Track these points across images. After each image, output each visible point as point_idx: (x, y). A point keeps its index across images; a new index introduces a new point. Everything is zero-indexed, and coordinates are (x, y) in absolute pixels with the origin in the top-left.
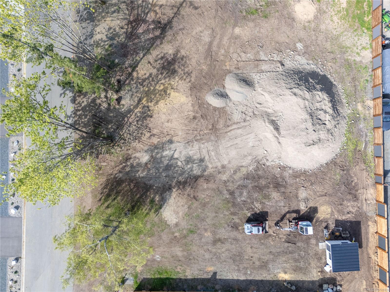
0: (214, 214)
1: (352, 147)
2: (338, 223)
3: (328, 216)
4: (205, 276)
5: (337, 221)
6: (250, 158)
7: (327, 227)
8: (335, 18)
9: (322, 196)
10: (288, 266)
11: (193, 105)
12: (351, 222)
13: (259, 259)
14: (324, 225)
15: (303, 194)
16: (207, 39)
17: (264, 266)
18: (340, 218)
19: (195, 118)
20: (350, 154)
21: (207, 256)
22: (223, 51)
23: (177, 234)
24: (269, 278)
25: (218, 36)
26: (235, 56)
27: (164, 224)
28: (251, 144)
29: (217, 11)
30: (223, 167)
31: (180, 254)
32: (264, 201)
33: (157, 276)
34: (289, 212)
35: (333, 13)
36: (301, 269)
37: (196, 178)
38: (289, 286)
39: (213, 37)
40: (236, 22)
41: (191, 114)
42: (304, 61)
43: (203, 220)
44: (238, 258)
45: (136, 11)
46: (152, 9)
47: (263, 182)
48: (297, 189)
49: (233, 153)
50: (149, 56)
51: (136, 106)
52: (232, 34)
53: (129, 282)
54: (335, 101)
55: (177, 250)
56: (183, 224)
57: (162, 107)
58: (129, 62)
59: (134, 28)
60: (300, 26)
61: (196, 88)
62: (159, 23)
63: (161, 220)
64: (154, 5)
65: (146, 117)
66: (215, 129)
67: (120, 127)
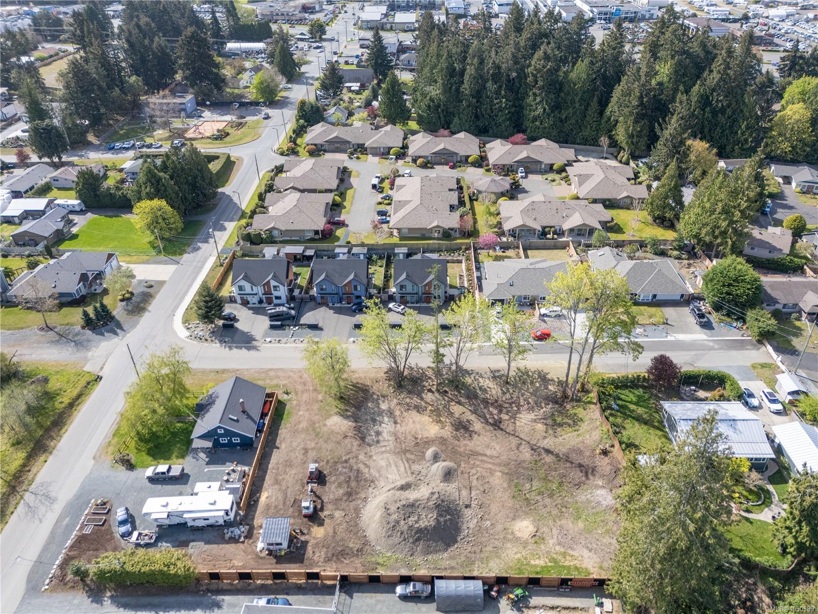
0: (329, 449)
1: (381, 561)
2: (305, 543)
3: (313, 535)
4: (278, 441)
5: (307, 542)
6: (377, 475)
7: (303, 533)
8: (519, 556)
9: (334, 529)
10: (273, 500)
11: (427, 438)
12: (304, 554)
13: (283, 479)
14: (305, 531)
15: (338, 514)
16: (488, 452)
17: (277, 482)
18: (309, 544)
19: (416, 438)
20: (373, 559)
21: (294, 444)
22: (478, 463)
23: (317, 425)
24: (266, 485)
25: (491, 461)
26: (474, 471)
27: (328, 416)
28: (390, 476)
29: (516, 461)
30: (371, 457)
31: (301, 426)
32: (336, 483)
33: (286, 412)
34: (322, 502)
35: (524, 554)
36: (268, 509)
37: (363, 439)
38: (255, 498)
39: (491, 457)
40: (507, 474)
41: (420, 437)
42: (471, 526)
43: (326, 442)
44: (289, 464)
45: (507, 405)
46: (511, 417)
47: (353, 484)
48: (343, 510)
49: (383, 463)
50: (469, 413)
51: (426, 403)
52: (495, 471)
53: (286, 397)
54: (429, 540)
55: (304, 425)
56: (325, 429)
57: (425, 419)
58: (463, 400)
59: (492, 404)
60: (508, 525)
61: (443, 441)
62: (500, 422)
63: (331, 415)
64: (515, 418)
65: (418, 409)
66: (405, 451)
67: (410, 392)
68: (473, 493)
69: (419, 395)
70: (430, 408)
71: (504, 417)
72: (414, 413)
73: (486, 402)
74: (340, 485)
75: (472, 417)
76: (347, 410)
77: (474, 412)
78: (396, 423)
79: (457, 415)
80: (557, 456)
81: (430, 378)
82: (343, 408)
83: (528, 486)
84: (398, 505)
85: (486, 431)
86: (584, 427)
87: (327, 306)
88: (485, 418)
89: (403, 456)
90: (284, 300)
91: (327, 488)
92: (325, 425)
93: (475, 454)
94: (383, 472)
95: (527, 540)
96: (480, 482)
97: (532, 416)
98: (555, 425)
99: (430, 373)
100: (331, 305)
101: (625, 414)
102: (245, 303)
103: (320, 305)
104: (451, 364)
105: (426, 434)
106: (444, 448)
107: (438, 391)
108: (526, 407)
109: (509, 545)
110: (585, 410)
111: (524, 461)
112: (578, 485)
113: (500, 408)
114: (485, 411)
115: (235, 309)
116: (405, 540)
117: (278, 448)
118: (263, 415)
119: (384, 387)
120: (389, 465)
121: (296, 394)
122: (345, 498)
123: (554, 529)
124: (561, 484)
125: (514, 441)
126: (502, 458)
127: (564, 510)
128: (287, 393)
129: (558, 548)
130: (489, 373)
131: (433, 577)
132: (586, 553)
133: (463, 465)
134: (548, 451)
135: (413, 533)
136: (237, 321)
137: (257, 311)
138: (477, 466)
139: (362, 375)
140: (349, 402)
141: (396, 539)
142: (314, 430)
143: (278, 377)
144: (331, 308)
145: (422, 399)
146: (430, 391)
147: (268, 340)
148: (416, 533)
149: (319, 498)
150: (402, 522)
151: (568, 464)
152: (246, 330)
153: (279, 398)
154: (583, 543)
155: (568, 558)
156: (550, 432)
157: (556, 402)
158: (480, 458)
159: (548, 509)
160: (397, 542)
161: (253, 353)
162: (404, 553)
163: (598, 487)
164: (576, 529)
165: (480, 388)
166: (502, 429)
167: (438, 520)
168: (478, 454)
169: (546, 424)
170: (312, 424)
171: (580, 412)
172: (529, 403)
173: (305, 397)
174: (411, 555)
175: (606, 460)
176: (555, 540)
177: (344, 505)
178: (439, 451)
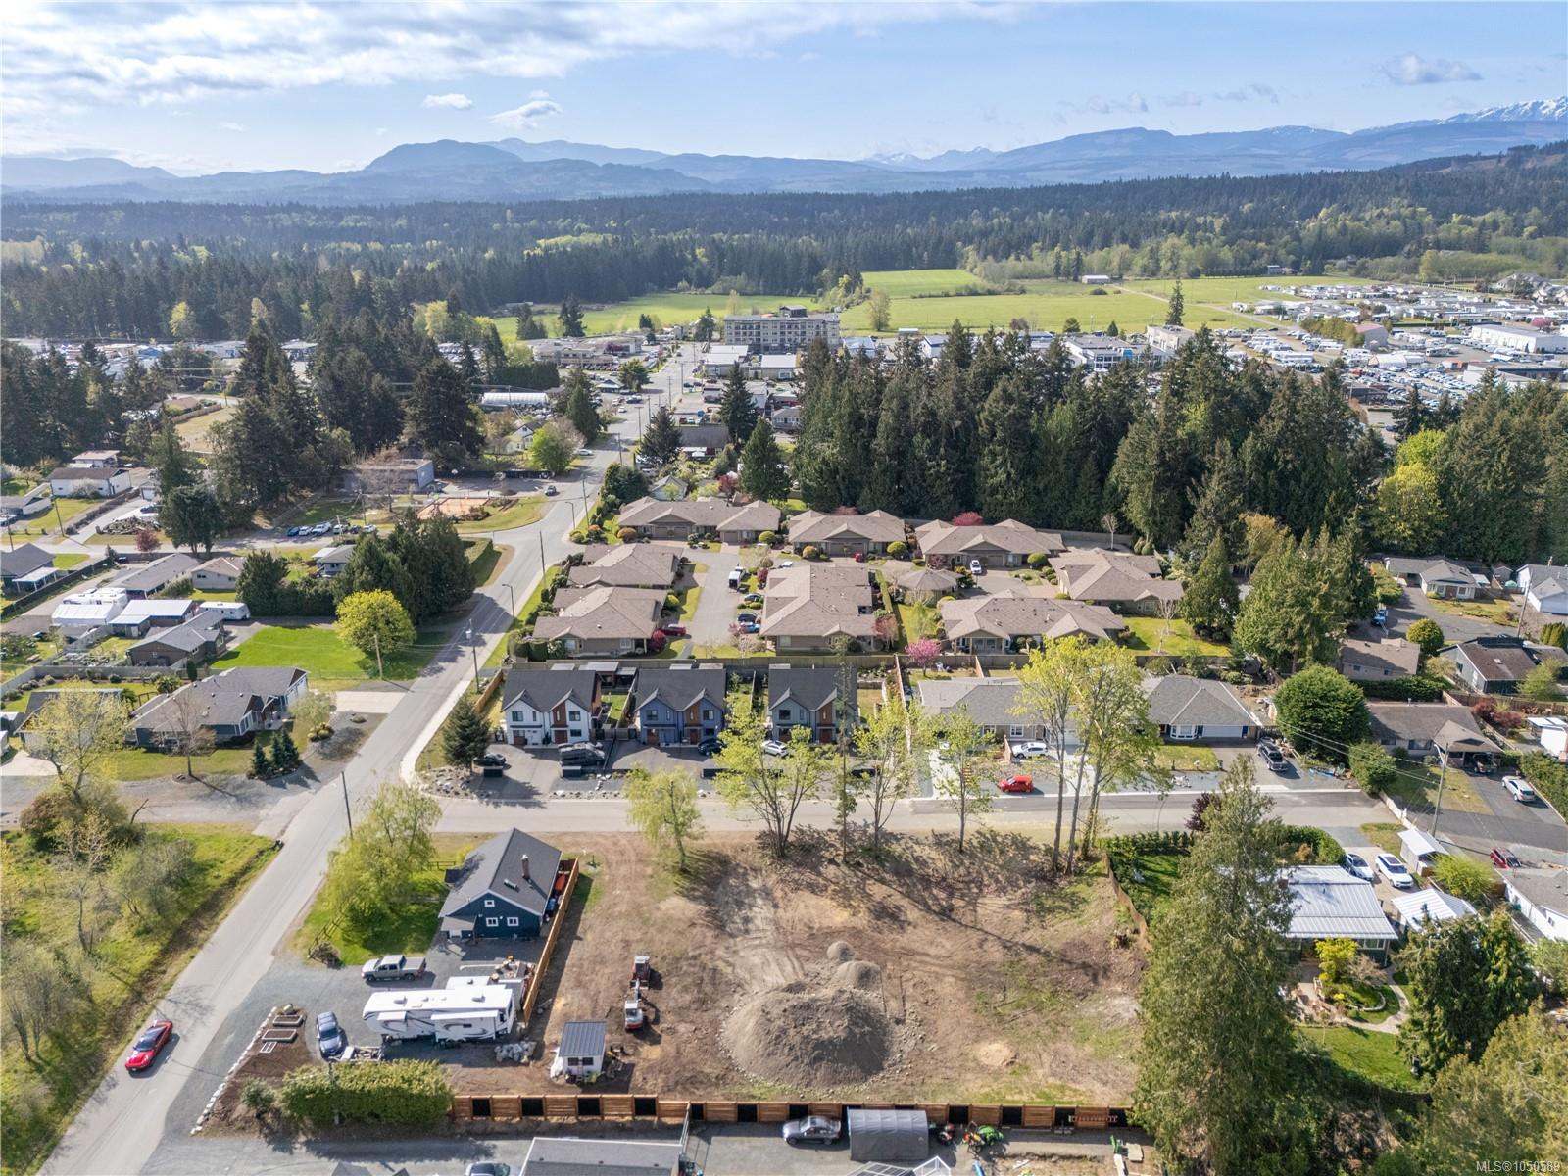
0: (666, 941)
1: (756, 1092)
2: (629, 1069)
3: (643, 1056)
4: (580, 929)
5: (632, 1066)
6: (747, 977)
7: (625, 1054)
8: (987, 1089)
9: (678, 1049)
10: (575, 1008)
11: (829, 927)
12: (629, 1082)
13: (591, 981)
14: (630, 1051)
15: (682, 1028)
16: (932, 951)
17: (579, 984)
18: (637, 1068)
19: (811, 928)
20: (744, 1091)
21: (608, 934)
22: (914, 965)
23: (645, 908)
24: (561, 988)
25: (937, 962)
26: (908, 975)
27: (665, 896)
28: (768, 978)
29: (978, 963)
30: (735, 952)
31: (618, 909)
32: (679, 987)
33: (592, 891)
34: (657, 1011)
35: (995, 1087)
37: (721, 927)
38: (544, 1004)
39: (937, 957)
40: (963, 980)
41: (817, 926)
42: (906, 1048)
43: (660, 931)
44: (599, 960)
45: (961, 885)
46: (969, 903)
47: (708, 988)
48: (692, 1022)
49: (756, 961)
50: (899, 896)
51: (826, 879)
52: (944, 975)
53: (591, 870)
54: (835, 1061)
55: (623, 908)
56: (658, 914)
57: (826, 902)
58: (887, 877)
59: (937, 884)
60: (966, 1049)
61: (855, 933)
62: (951, 910)
63: (668, 896)
64: (975, 904)
65: (812, 888)
66: (793, 946)
67: (798, 865)
68: (908, 1005)
69: (815, 869)
70: (833, 887)
71: (957, 902)
72: (806, 895)
73: (926, 881)
74: (686, 989)
75: (905, 902)
76: (693, 889)
77: (908, 895)
78: (776, 906)
79: (878, 898)
80: (1046, 954)
81: (832, 845)
82: (687, 884)
83: (999, 996)
84: (785, 1006)
85: (928, 922)
86: (1090, 910)
87: (657, 745)
88: (926, 904)
89: (790, 952)
90: (585, 735)
91: (664, 992)
92: (658, 909)
93: (909, 952)
94: (757, 973)
95: (999, 1068)
96: (919, 990)
97: (1004, 900)
98: (1042, 911)
99: (832, 838)
100: (663, 745)
101: (1155, 888)
102: (521, 742)
103: (645, 745)
104: (867, 825)
105: (826, 923)
106: (857, 942)
107: (846, 863)
108: (993, 886)
109: (969, 1076)
110: (1089, 885)
111: (993, 964)
112: (1083, 995)
113: (951, 891)
114: (926, 894)
115: (504, 750)
116: (796, 1059)
117: (580, 939)
118: (556, 893)
119: (757, 858)
120: (766, 963)
121: (609, 865)
122: (695, 1006)
123: (1044, 1056)
124: (1054, 993)
125: (975, 937)
126: (955, 958)
127: (1060, 1028)
128: (594, 865)
129: (1051, 1080)
130: (931, 838)
131: (844, 1108)
132: (1098, 1087)
133: (890, 966)
134: (1031, 949)
135: (810, 1048)
136: (508, 767)
137: (539, 754)
138: (915, 969)
139: (718, 841)
140: (696, 878)
141: (782, 1059)
142: (640, 915)
143: (578, 844)
144: (662, 750)
145: (819, 874)
146: (832, 862)
147: (560, 792)
148: (815, 1048)
149: (652, 1005)
150: (792, 1032)
151: (1066, 966)
152: (522, 780)
153: (582, 870)
154: (1093, 1073)
155: (1068, 1092)
156: (1034, 921)
157: (1044, 878)
158: (918, 958)
159: (1034, 1028)
160: (783, 1063)
161: (533, 811)
162: (795, 1081)
163: (1114, 994)
164: (1081, 1055)
165: (917, 859)
166: (954, 921)
167: (851, 1030)
168: (915, 953)
169: (1027, 911)
170: (637, 907)
171: (1081, 889)
172: (997, 881)
173: (624, 870)
174: (807, 1085)
175: (1128, 954)
176: (1046, 1070)
177: (693, 1016)
178: (850, 946)
